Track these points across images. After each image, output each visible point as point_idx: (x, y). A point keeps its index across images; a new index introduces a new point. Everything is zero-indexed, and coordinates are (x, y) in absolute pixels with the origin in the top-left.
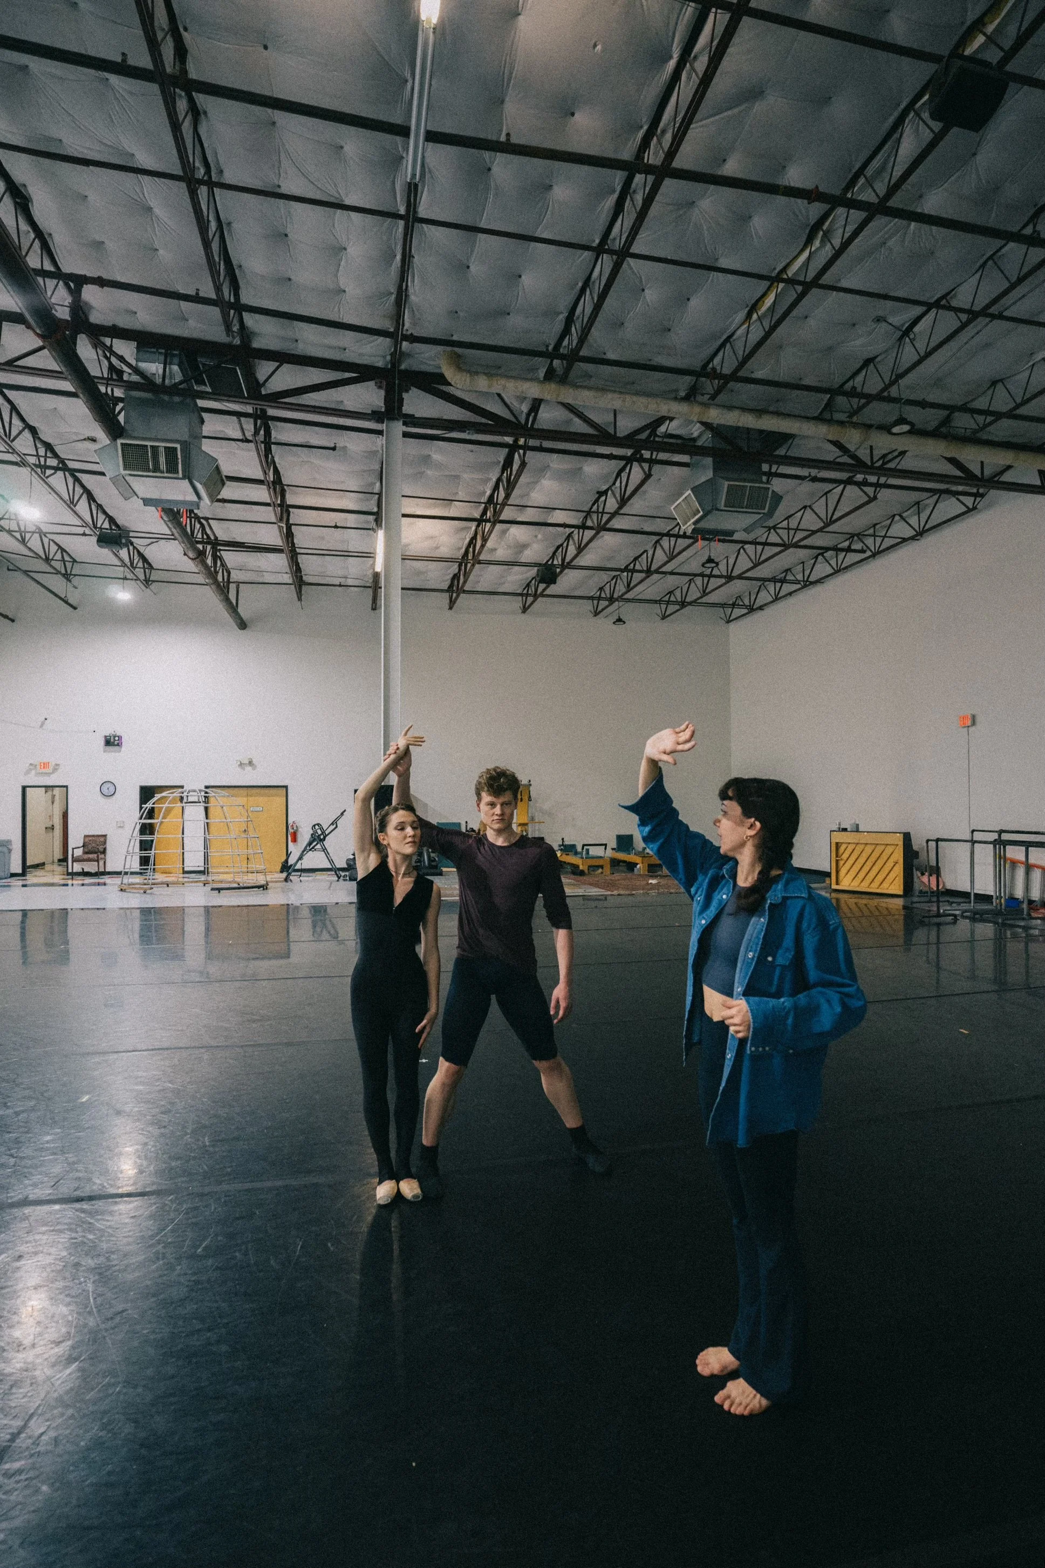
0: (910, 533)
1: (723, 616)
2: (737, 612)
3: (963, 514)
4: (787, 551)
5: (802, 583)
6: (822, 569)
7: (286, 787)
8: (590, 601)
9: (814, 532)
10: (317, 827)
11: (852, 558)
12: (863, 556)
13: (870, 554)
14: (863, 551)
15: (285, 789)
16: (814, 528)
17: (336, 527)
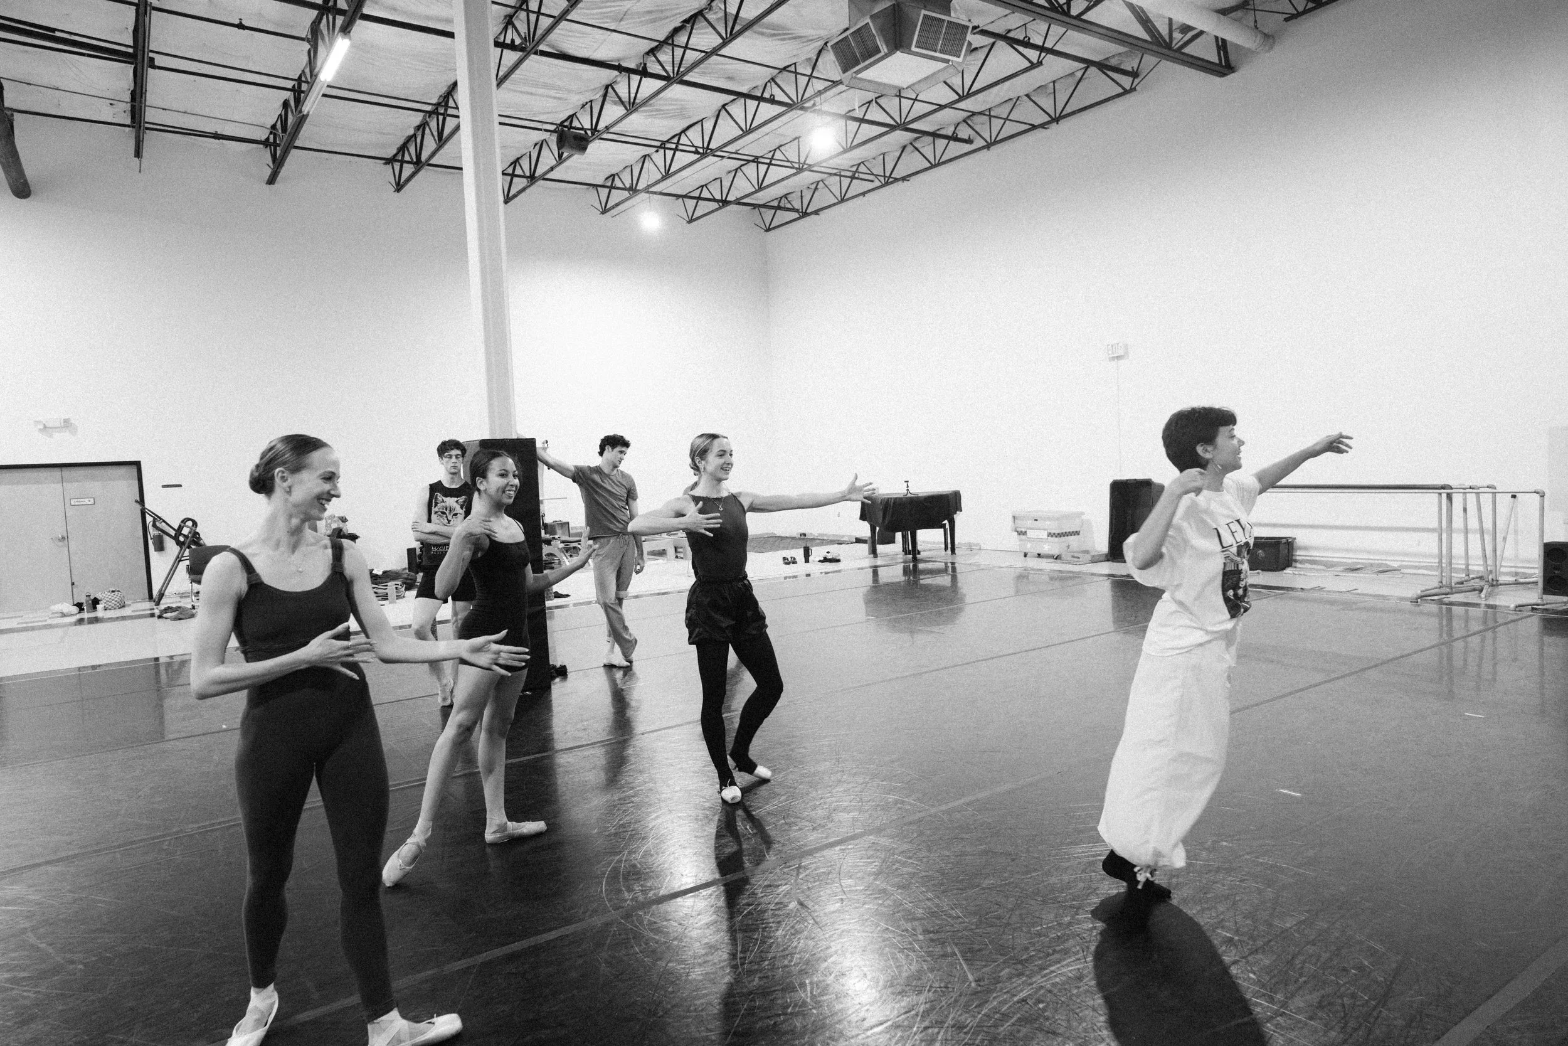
0: (1041, 118)
1: (759, 221)
2: (783, 216)
3: (1119, 95)
4: (893, 134)
5: (882, 179)
6: (911, 162)
7: (137, 464)
8: (593, 191)
9: (941, 107)
10: (190, 523)
11: (956, 148)
12: (967, 148)
13: (983, 143)
14: (969, 141)
15: (134, 470)
16: (943, 102)
17: (240, 26)
